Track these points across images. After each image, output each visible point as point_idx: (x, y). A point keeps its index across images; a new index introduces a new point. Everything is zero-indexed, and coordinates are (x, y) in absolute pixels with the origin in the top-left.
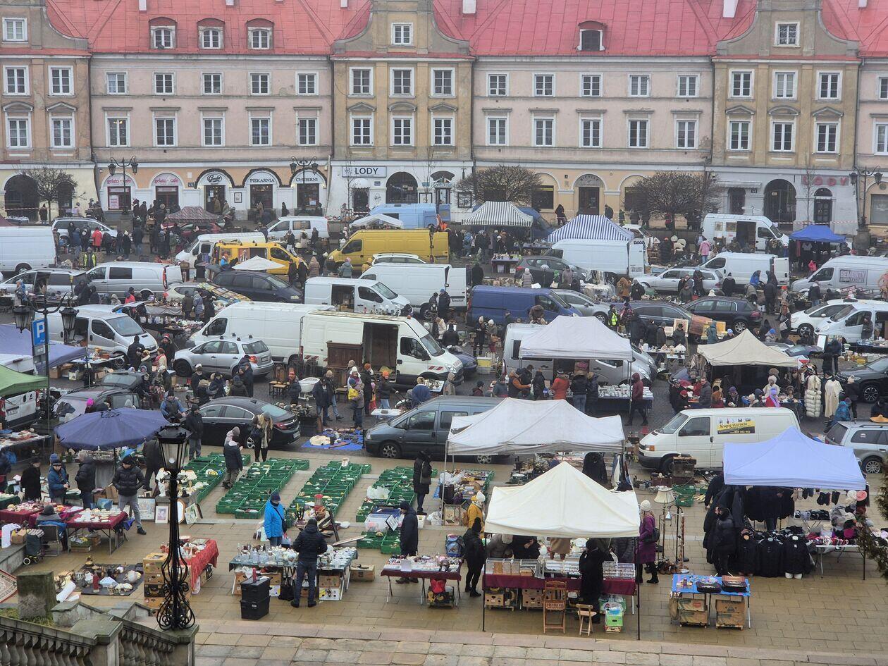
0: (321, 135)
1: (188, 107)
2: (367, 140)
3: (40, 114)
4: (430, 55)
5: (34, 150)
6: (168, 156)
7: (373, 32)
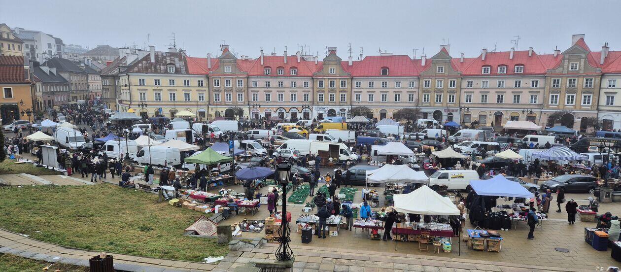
0: (310, 99)
1: (274, 91)
2: (322, 100)
3: (234, 92)
4: (340, 76)
5: (233, 102)
6: (269, 104)
7: (324, 70)
